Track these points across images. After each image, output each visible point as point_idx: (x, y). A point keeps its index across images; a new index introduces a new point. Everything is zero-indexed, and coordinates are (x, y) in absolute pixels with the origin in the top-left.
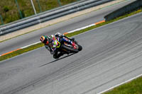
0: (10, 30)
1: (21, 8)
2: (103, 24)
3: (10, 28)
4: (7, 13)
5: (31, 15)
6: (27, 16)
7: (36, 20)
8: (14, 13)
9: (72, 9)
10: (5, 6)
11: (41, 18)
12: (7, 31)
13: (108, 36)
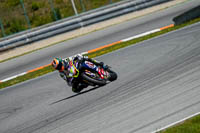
0: (40, 36)
1: (56, 6)
2: (172, 29)
3: (40, 34)
4: (36, 12)
5: (70, 15)
6: (65, 17)
7: (77, 23)
8: (46, 12)
9: (128, 7)
10: (34, 3)
11: (84, 20)
12: (36, 38)
13: (178, 46)
